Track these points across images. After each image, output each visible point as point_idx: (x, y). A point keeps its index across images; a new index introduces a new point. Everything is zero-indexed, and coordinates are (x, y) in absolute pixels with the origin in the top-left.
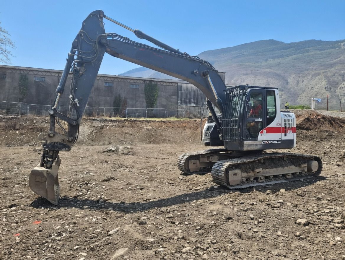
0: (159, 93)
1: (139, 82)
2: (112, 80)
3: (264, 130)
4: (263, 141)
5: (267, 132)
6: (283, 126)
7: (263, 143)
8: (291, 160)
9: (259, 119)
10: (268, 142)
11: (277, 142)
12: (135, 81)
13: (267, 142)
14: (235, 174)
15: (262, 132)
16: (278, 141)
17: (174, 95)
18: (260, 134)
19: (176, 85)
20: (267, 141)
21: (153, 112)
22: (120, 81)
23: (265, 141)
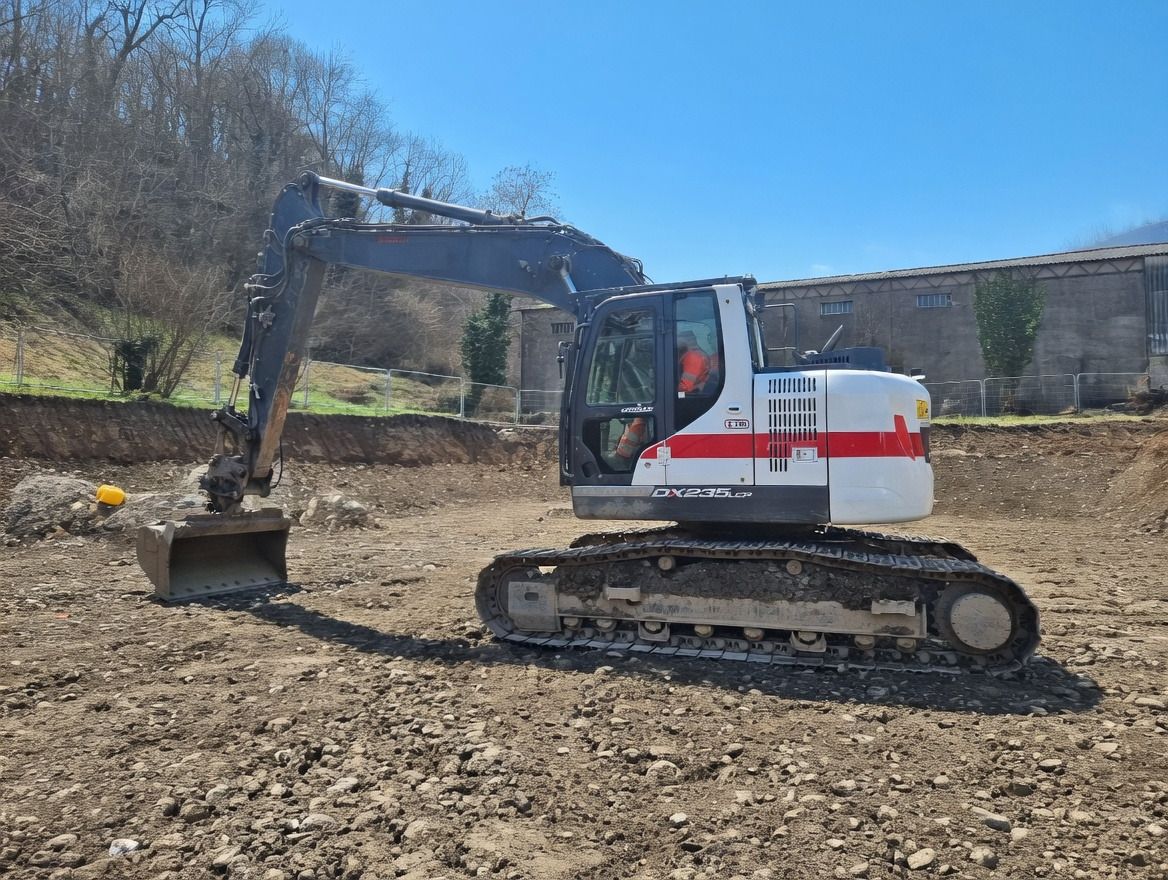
0: (1047, 312)
1: (955, 283)
2: (848, 293)
3: (661, 445)
4: (657, 487)
5: (674, 455)
6: (762, 428)
7: (655, 495)
8: (832, 575)
9: (636, 406)
10: (683, 493)
11: (728, 494)
12: (936, 282)
13: (678, 493)
14: (531, 596)
15: (653, 455)
16: (734, 489)
17: (1125, 312)
18: (641, 462)
19: (1137, 266)
20: (678, 488)
21: (1021, 393)
22: (879, 292)
23: (666, 487)
